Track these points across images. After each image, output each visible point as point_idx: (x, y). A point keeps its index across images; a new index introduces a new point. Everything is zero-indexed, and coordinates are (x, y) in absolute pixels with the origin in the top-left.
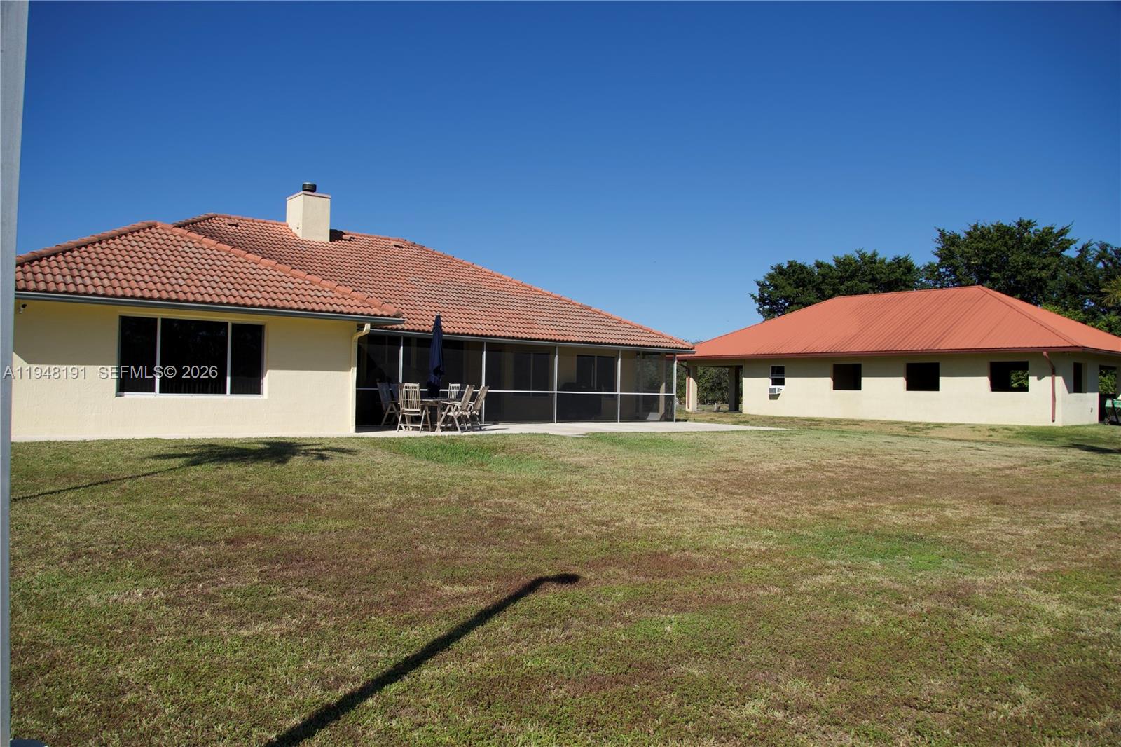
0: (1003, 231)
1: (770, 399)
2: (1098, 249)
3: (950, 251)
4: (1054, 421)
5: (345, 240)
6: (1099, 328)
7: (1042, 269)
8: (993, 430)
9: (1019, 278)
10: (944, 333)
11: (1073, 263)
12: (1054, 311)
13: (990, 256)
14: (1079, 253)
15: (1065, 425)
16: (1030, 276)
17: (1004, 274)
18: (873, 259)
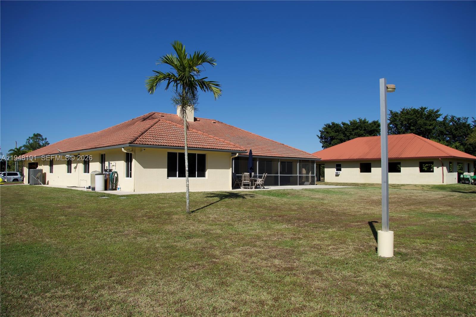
0: (415, 111)
1: (336, 176)
2: (451, 118)
3: (395, 119)
4: (443, 183)
5: (198, 121)
6: (453, 148)
7: (430, 126)
8: (423, 186)
9: (422, 129)
10: (402, 151)
11: (442, 123)
12: (435, 141)
13: (410, 121)
14: (443, 119)
15: (447, 184)
16: (425, 128)
17: (416, 128)
18: (364, 122)
